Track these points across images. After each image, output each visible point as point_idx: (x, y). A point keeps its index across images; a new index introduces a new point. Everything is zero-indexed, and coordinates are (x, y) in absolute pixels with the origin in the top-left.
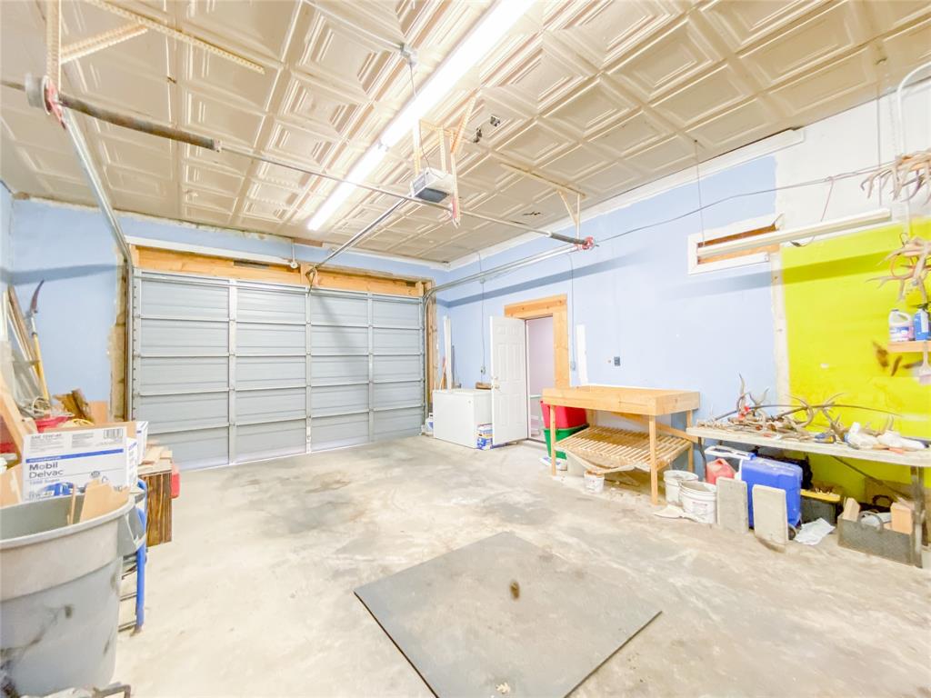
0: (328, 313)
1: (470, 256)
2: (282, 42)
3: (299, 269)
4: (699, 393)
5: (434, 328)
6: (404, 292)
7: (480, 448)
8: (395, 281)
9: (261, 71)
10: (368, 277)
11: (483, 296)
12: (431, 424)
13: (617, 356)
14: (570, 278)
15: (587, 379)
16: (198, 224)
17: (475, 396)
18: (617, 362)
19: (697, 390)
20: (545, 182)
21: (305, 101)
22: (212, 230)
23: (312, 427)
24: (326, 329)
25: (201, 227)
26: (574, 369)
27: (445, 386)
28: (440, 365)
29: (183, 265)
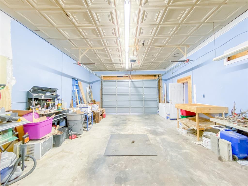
0: (134, 85)
1: (169, 67)
2: (102, 44)
3: (128, 76)
4: (228, 108)
5: (162, 87)
6: (153, 78)
7: (167, 119)
8: (150, 76)
9: (103, 49)
10: (143, 76)
11: (173, 77)
12: (158, 112)
13: (204, 94)
14: (191, 70)
15: (196, 102)
16: (111, 71)
17: (166, 105)
18: (204, 96)
19: (228, 107)
20: (171, 47)
21: (111, 50)
22: (113, 71)
23: (131, 109)
24: (133, 88)
25: (112, 71)
26: (193, 98)
27: (164, 102)
28: (163, 96)
29: (109, 78)
